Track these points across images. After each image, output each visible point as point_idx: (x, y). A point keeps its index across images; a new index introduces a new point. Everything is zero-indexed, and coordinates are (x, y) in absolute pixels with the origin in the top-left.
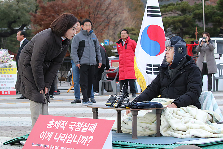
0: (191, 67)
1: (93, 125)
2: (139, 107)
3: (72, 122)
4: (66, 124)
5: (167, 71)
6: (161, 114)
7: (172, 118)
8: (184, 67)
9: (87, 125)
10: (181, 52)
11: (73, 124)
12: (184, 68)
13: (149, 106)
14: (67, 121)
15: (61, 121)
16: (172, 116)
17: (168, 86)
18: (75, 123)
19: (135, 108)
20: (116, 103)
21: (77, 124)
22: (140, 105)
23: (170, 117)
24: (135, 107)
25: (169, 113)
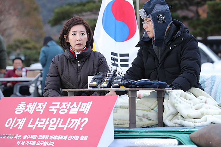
1: (86, 104)
2: (138, 85)
3: (53, 103)
4: (44, 106)
5: (150, 47)
6: (164, 98)
7: (180, 102)
8: (173, 40)
9: (77, 105)
10: (162, 20)
11: (56, 105)
13: (151, 85)
14: (46, 103)
15: (37, 103)
16: (179, 100)
17: (156, 68)
18: (59, 103)
19: (132, 88)
20: (105, 83)
21: (61, 105)
22: (140, 83)
23: (177, 100)
24: (133, 86)
25: (176, 96)
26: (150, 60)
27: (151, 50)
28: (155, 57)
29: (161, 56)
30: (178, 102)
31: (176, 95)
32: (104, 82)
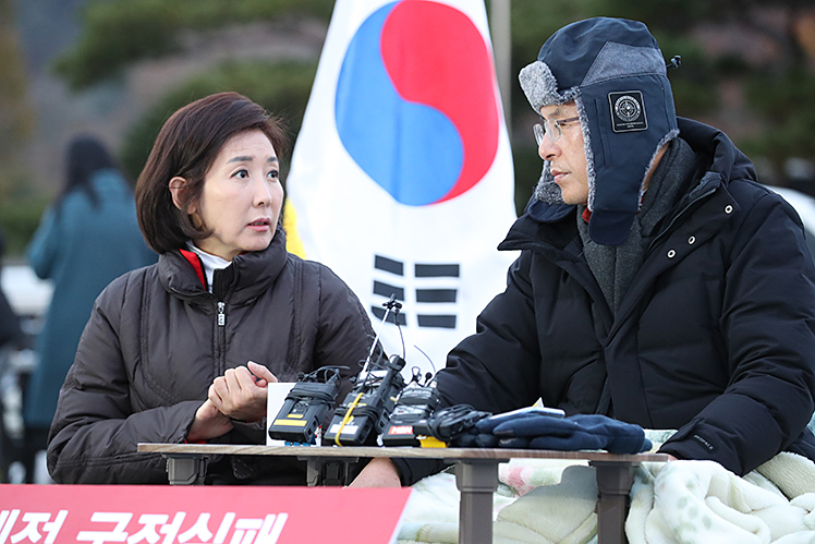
0: (729, 209)
1: (254, 523)
2: (506, 437)
3: (97, 517)
4: (54, 529)
5: (570, 248)
6: (628, 500)
7: (708, 523)
8: (682, 212)
9: (213, 527)
10: (630, 119)
11: (110, 527)
12: (687, 217)
13: (566, 436)
14: (63, 515)
15: (16, 513)
16: (704, 509)
17: (600, 350)
18: (124, 519)
19: (478, 447)
20: (348, 419)
21: (133, 527)
22: (514, 428)
23: (693, 513)
24: (483, 438)
25: (685, 492)
26: (569, 308)
27: (574, 261)
28: (591, 296)
29: (625, 290)
30: (697, 522)
31: (690, 486)
32: (342, 415)
